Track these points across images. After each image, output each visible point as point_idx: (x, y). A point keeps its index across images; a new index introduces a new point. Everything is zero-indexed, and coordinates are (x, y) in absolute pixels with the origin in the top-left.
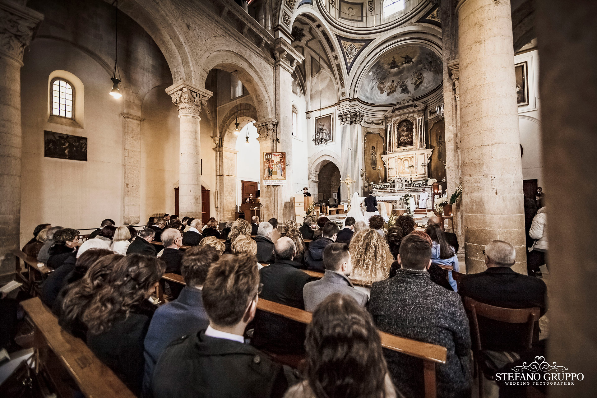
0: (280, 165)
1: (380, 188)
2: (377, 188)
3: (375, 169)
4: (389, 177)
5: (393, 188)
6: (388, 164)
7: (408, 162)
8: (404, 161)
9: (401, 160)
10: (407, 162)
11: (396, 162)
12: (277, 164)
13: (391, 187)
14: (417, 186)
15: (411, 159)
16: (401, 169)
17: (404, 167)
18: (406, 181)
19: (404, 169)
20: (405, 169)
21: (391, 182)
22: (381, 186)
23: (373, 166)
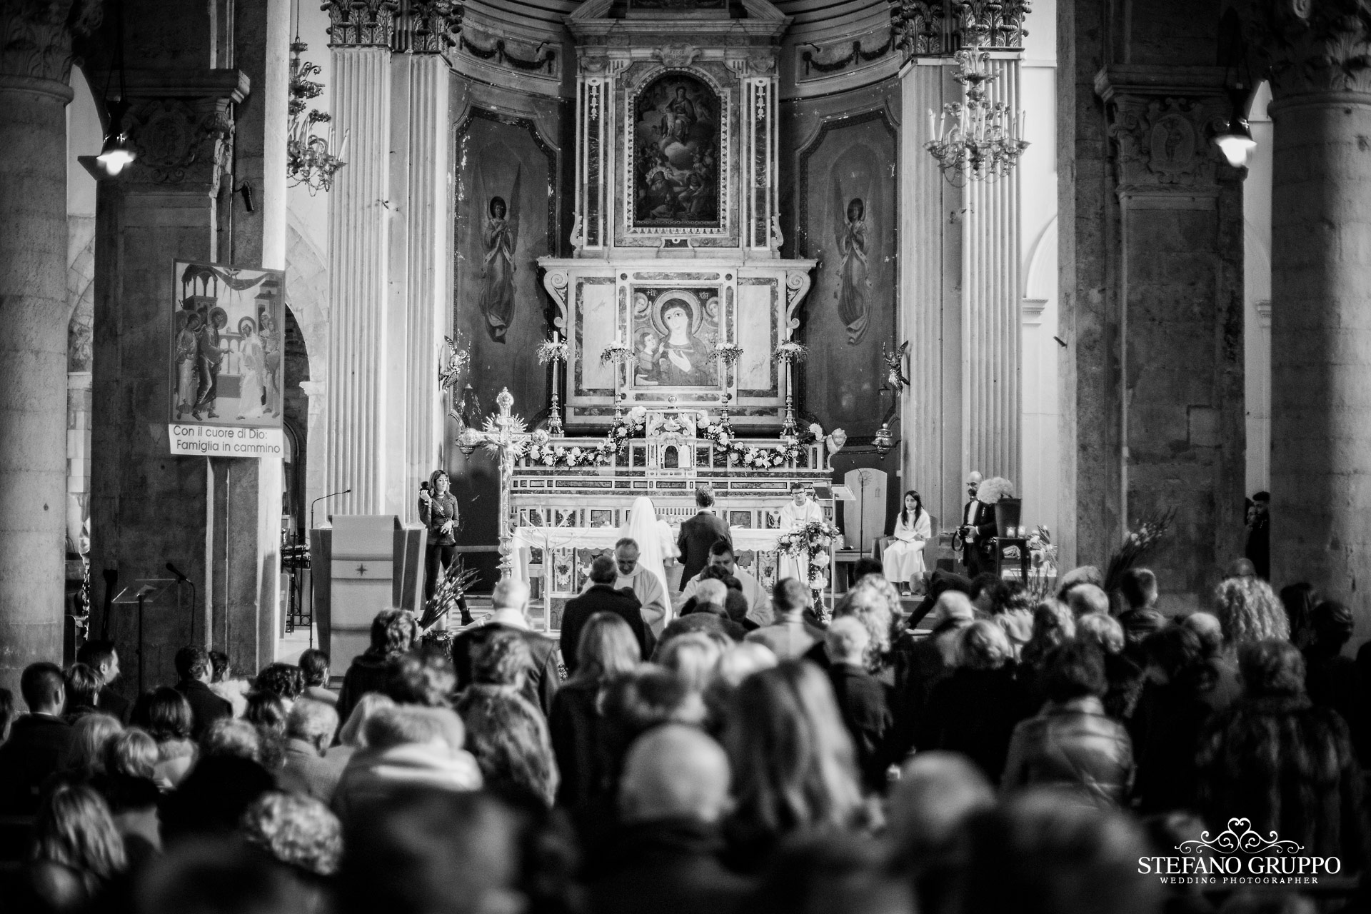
0: (254, 339)
1: (561, 461)
2: (540, 462)
3: (501, 340)
4: (579, 393)
5: (631, 468)
6: (579, 317)
7: (690, 315)
8: (664, 309)
9: (652, 299)
10: (684, 320)
11: (622, 307)
12: (243, 333)
13: (622, 461)
14: (759, 462)
15: (703, 303)
16: (649, 350)
17: (664, 339)
18: (701, 433)
19: (665, 355)
20: (672, 355)
21: (622, 432)
22: (569, 449)
23: (495, 321)
